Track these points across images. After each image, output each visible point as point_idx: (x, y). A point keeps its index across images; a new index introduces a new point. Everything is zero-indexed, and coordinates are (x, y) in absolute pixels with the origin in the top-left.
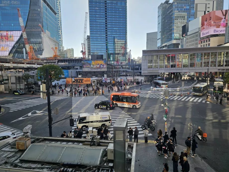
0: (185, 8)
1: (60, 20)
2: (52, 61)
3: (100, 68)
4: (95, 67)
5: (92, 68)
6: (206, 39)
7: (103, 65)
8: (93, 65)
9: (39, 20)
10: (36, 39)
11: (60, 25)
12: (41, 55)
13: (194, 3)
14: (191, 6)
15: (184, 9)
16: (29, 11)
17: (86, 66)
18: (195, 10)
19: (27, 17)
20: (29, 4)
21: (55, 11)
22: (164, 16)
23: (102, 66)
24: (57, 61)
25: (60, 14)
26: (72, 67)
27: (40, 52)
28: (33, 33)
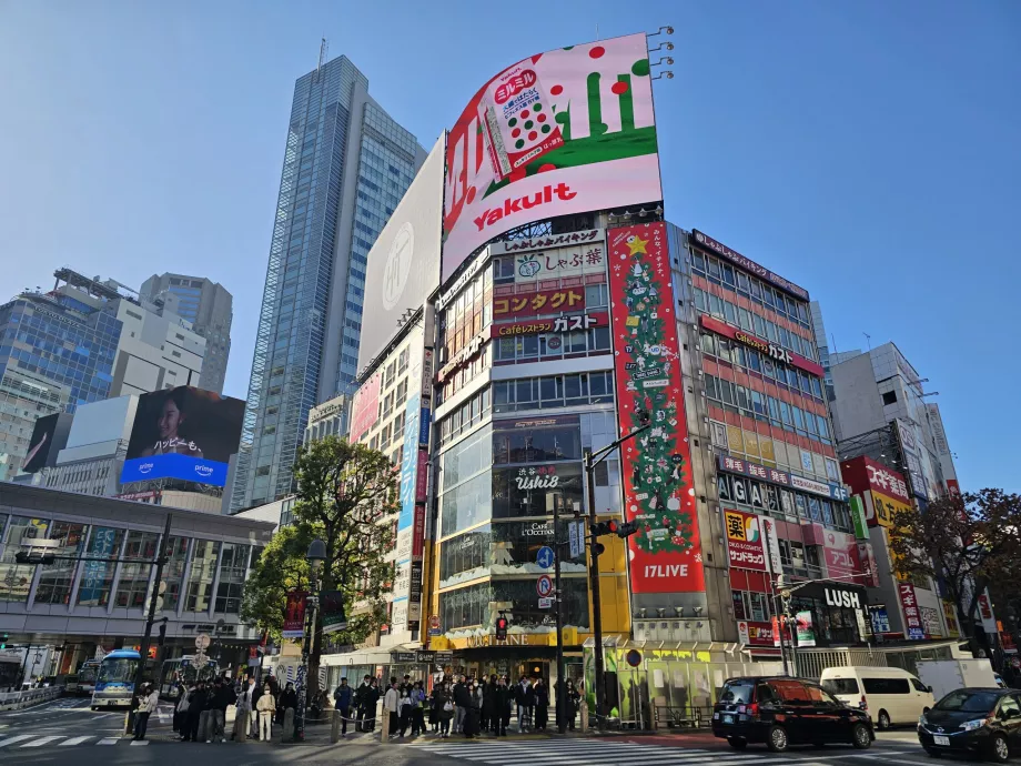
0: (69, 346)
6: (144, 495)
13: (115, 348)
14: (100, 353)
15: (66, 353)
18: (113, 374)
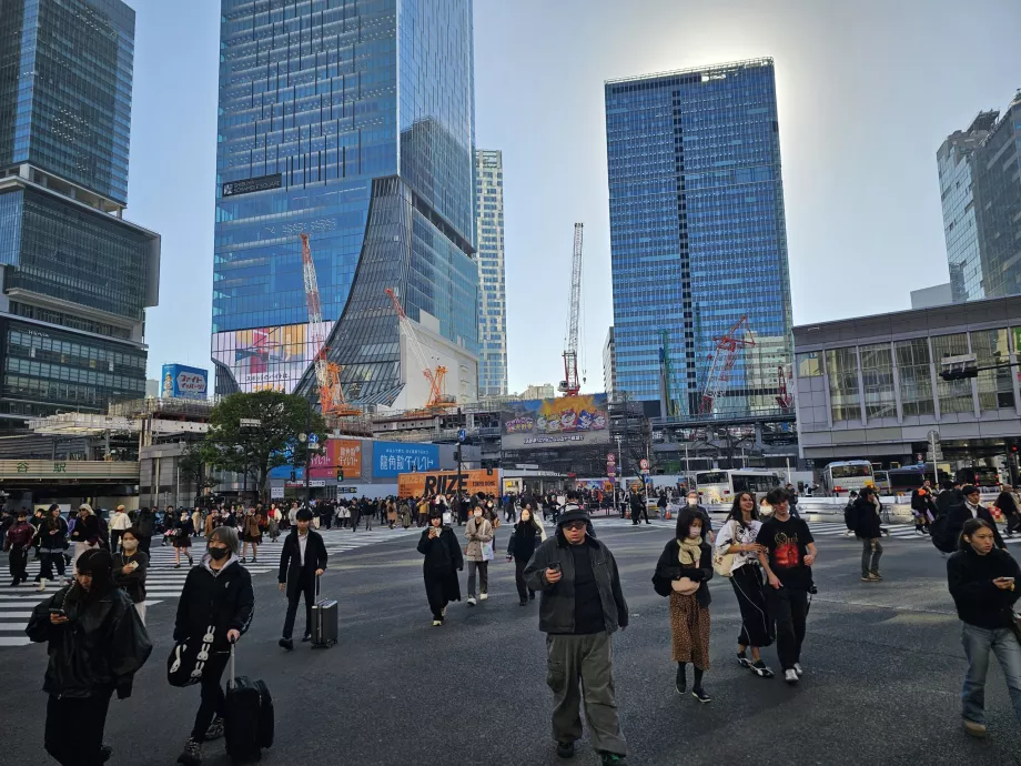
1: (500, 280)
2: (420, 422)
3: (576, 430)
4: (554, 426)
5: (544, 432)
7: (592, 415)
8: (545, 419)
9: (393, 275)
10: (385, 346)
11: (498, 295)
12: (390, 404)
16: (364, 246)
17: (518, 426)
19: (353, 269)
20: (365, 223)
21: (467, 239)
22: (990, 204)
23: (586, 423)
24: (437, 422)
25: (500, 255)
26: (483, 441)
27: (386, 395)
28: (371, 324)
